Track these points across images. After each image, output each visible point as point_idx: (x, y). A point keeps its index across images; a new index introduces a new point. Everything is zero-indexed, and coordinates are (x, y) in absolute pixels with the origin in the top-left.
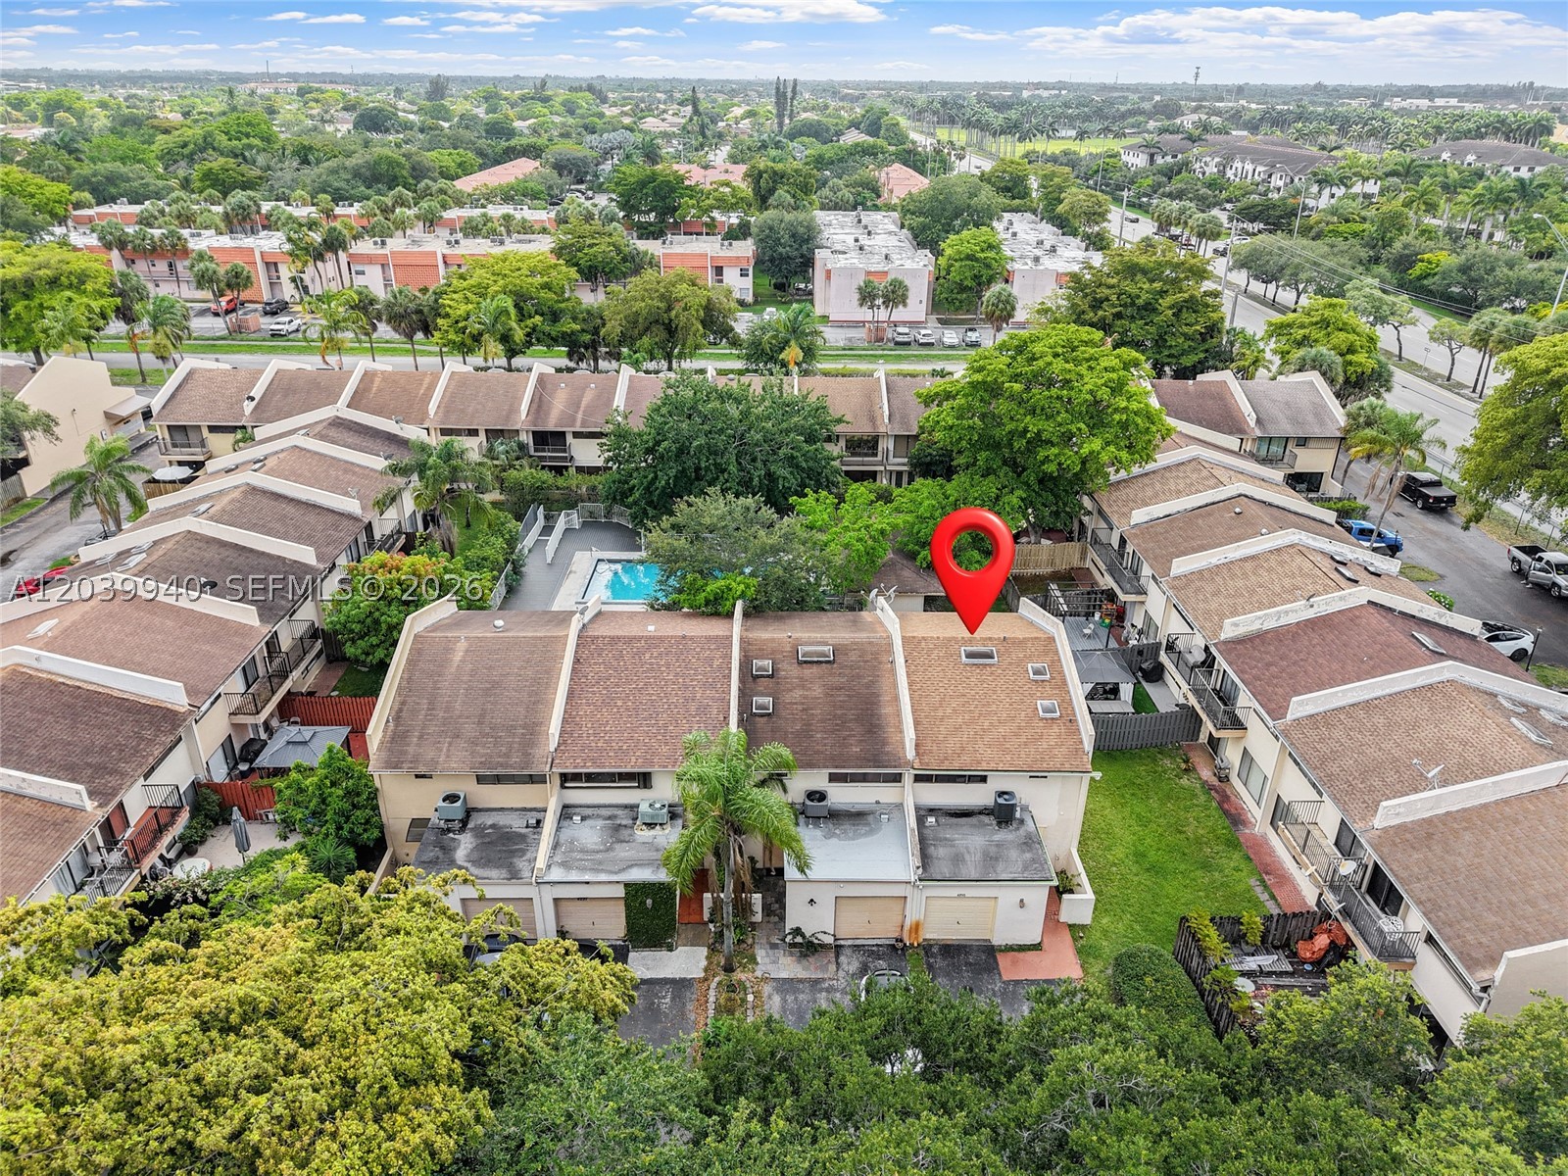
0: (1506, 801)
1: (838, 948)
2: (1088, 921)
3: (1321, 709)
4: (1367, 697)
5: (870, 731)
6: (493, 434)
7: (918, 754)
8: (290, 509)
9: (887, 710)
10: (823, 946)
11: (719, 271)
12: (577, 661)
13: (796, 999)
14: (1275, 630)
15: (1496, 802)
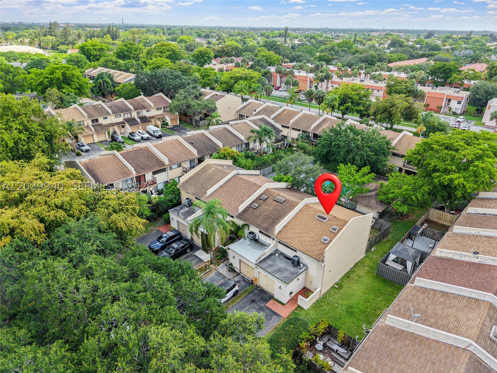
0: (437, 342)
1: (239, 274)
2: (306, 308)
3: (427, 287)
4: (448, 291)
5: (273, 223)
6: (304, 132)
7: (278, 233)
8: (229, 135)
10: (235, 271)
11: (449, 100)
12: (229, 180)
14: (456, 261)
15: (434, 340)
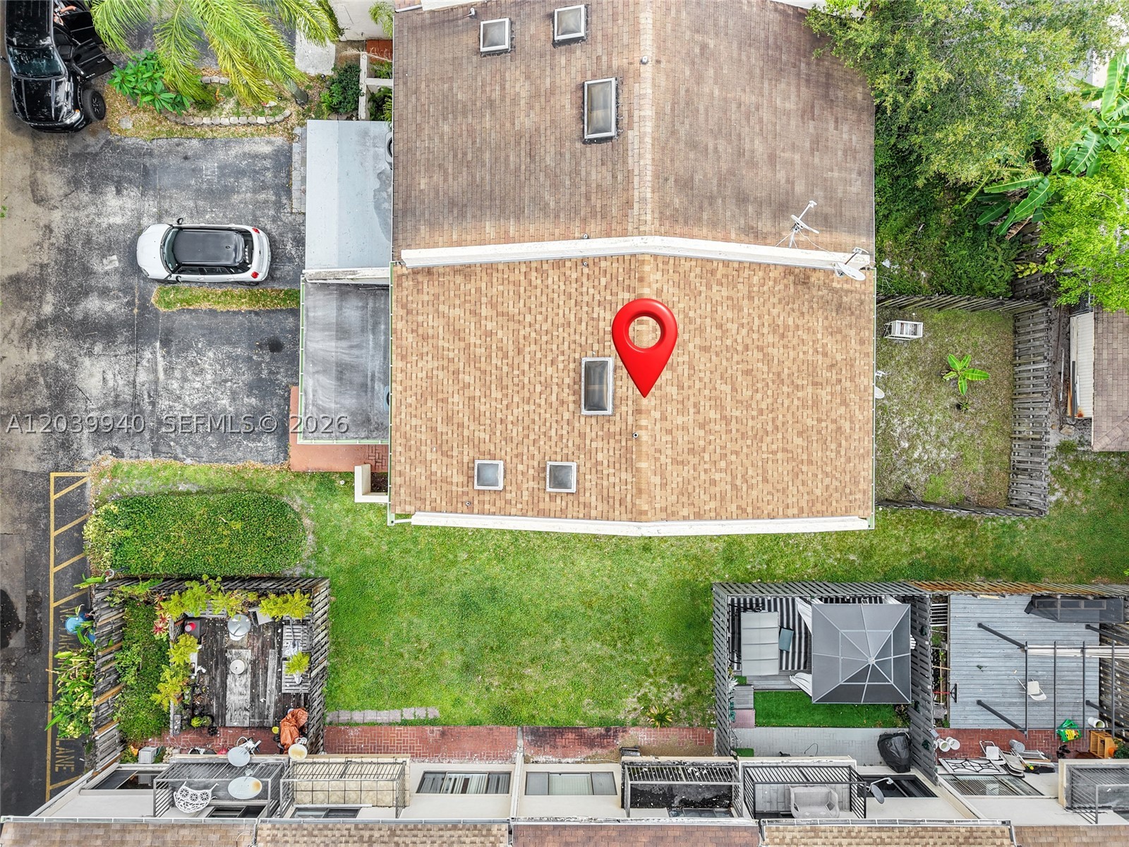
5: (452, 203)
9: (489, 228)
13: (268, 169)
